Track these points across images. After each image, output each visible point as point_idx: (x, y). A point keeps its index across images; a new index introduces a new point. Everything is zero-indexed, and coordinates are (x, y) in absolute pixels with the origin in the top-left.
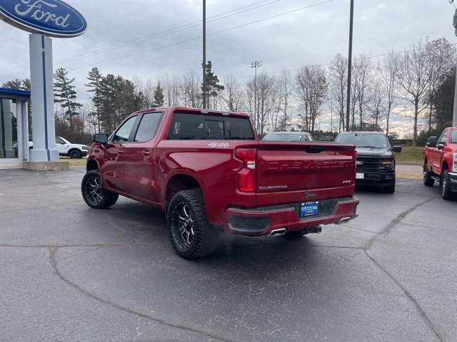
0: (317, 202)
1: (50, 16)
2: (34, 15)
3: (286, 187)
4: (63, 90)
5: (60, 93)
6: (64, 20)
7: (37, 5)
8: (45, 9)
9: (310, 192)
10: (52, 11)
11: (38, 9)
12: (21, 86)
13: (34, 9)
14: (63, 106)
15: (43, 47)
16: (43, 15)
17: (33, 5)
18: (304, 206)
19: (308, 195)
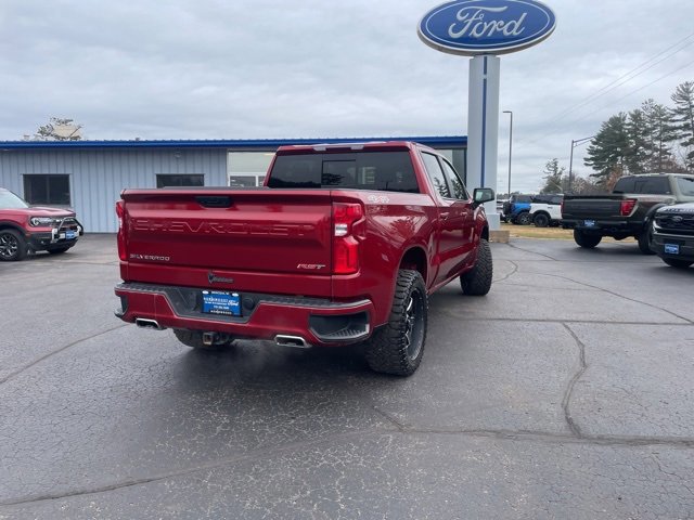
0: (235, 295)
1: (496, 25)
2: (474, 32)
3: (168, 259)
4: (686, 119)
5: (682, 124)
6: (517, 25)
7: (478, 16)
8: (489, 17)
9: (218, 275)
10: (497, 16)
11: (479, 21)
12: (627, 121)
13: (474, 23)
14: (685, 144)
15: (485, 72)
16: (486, 27)
17: (473, 18)
18: (206, 296)
19: (215, 279)
